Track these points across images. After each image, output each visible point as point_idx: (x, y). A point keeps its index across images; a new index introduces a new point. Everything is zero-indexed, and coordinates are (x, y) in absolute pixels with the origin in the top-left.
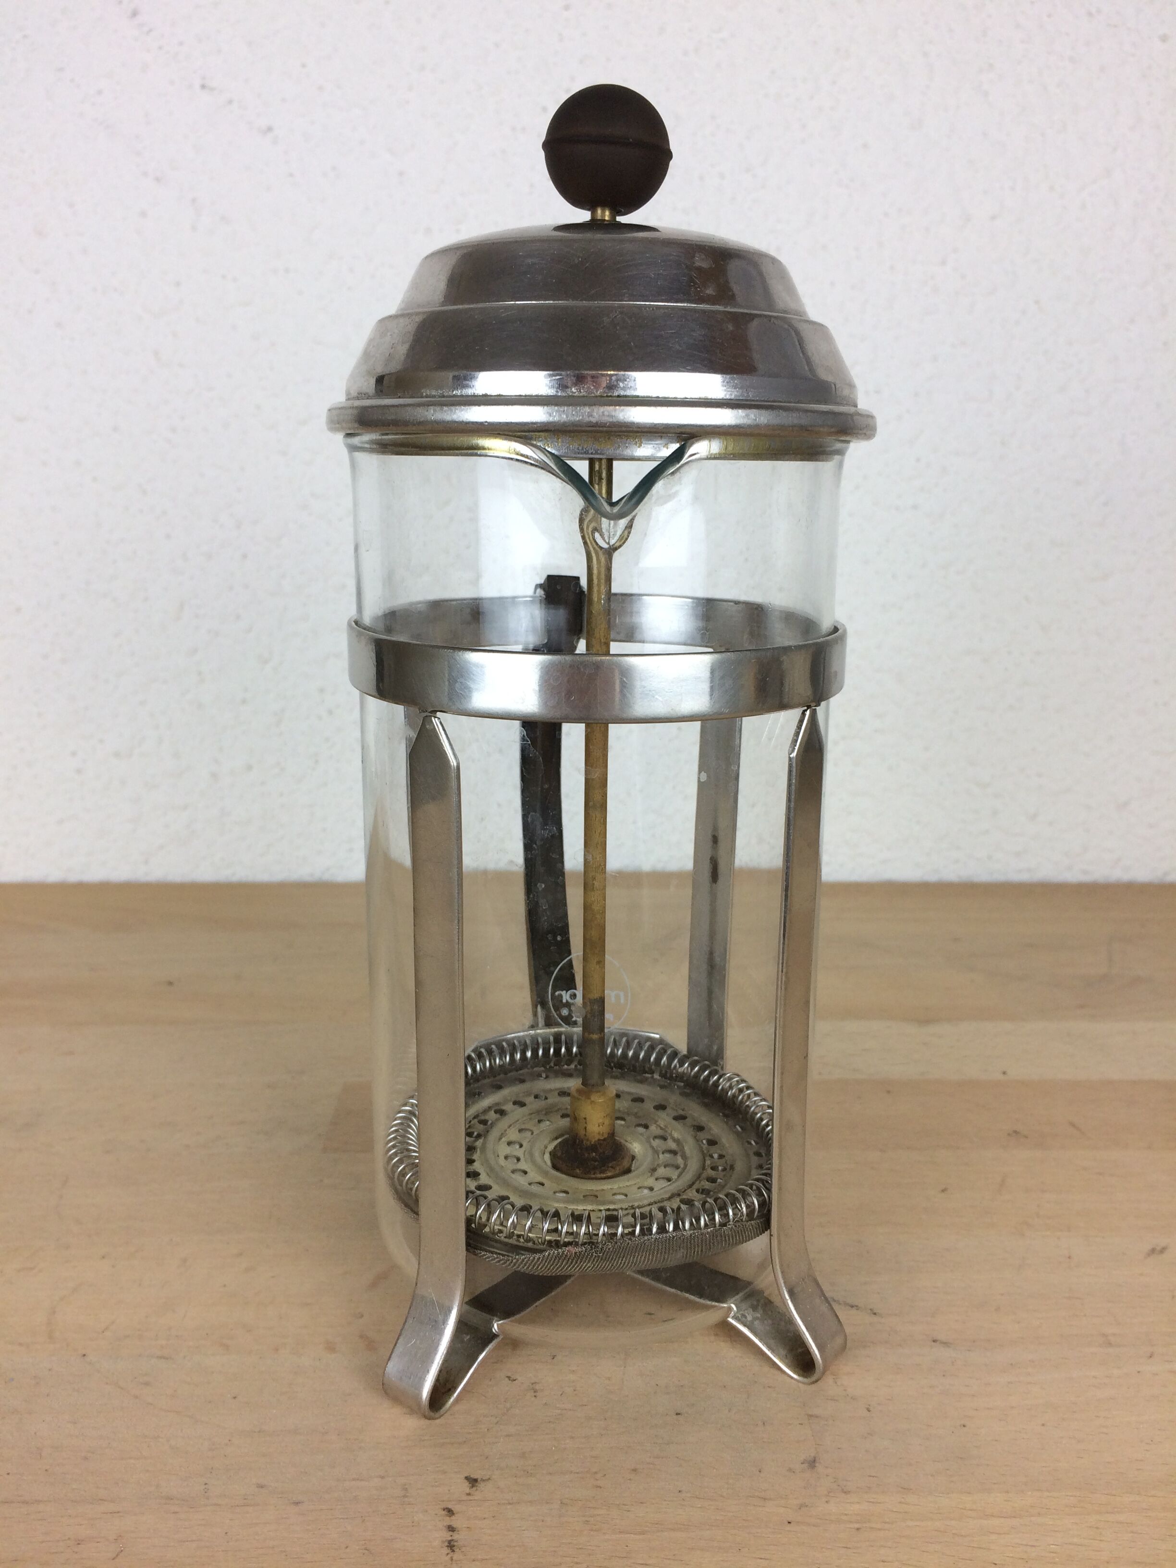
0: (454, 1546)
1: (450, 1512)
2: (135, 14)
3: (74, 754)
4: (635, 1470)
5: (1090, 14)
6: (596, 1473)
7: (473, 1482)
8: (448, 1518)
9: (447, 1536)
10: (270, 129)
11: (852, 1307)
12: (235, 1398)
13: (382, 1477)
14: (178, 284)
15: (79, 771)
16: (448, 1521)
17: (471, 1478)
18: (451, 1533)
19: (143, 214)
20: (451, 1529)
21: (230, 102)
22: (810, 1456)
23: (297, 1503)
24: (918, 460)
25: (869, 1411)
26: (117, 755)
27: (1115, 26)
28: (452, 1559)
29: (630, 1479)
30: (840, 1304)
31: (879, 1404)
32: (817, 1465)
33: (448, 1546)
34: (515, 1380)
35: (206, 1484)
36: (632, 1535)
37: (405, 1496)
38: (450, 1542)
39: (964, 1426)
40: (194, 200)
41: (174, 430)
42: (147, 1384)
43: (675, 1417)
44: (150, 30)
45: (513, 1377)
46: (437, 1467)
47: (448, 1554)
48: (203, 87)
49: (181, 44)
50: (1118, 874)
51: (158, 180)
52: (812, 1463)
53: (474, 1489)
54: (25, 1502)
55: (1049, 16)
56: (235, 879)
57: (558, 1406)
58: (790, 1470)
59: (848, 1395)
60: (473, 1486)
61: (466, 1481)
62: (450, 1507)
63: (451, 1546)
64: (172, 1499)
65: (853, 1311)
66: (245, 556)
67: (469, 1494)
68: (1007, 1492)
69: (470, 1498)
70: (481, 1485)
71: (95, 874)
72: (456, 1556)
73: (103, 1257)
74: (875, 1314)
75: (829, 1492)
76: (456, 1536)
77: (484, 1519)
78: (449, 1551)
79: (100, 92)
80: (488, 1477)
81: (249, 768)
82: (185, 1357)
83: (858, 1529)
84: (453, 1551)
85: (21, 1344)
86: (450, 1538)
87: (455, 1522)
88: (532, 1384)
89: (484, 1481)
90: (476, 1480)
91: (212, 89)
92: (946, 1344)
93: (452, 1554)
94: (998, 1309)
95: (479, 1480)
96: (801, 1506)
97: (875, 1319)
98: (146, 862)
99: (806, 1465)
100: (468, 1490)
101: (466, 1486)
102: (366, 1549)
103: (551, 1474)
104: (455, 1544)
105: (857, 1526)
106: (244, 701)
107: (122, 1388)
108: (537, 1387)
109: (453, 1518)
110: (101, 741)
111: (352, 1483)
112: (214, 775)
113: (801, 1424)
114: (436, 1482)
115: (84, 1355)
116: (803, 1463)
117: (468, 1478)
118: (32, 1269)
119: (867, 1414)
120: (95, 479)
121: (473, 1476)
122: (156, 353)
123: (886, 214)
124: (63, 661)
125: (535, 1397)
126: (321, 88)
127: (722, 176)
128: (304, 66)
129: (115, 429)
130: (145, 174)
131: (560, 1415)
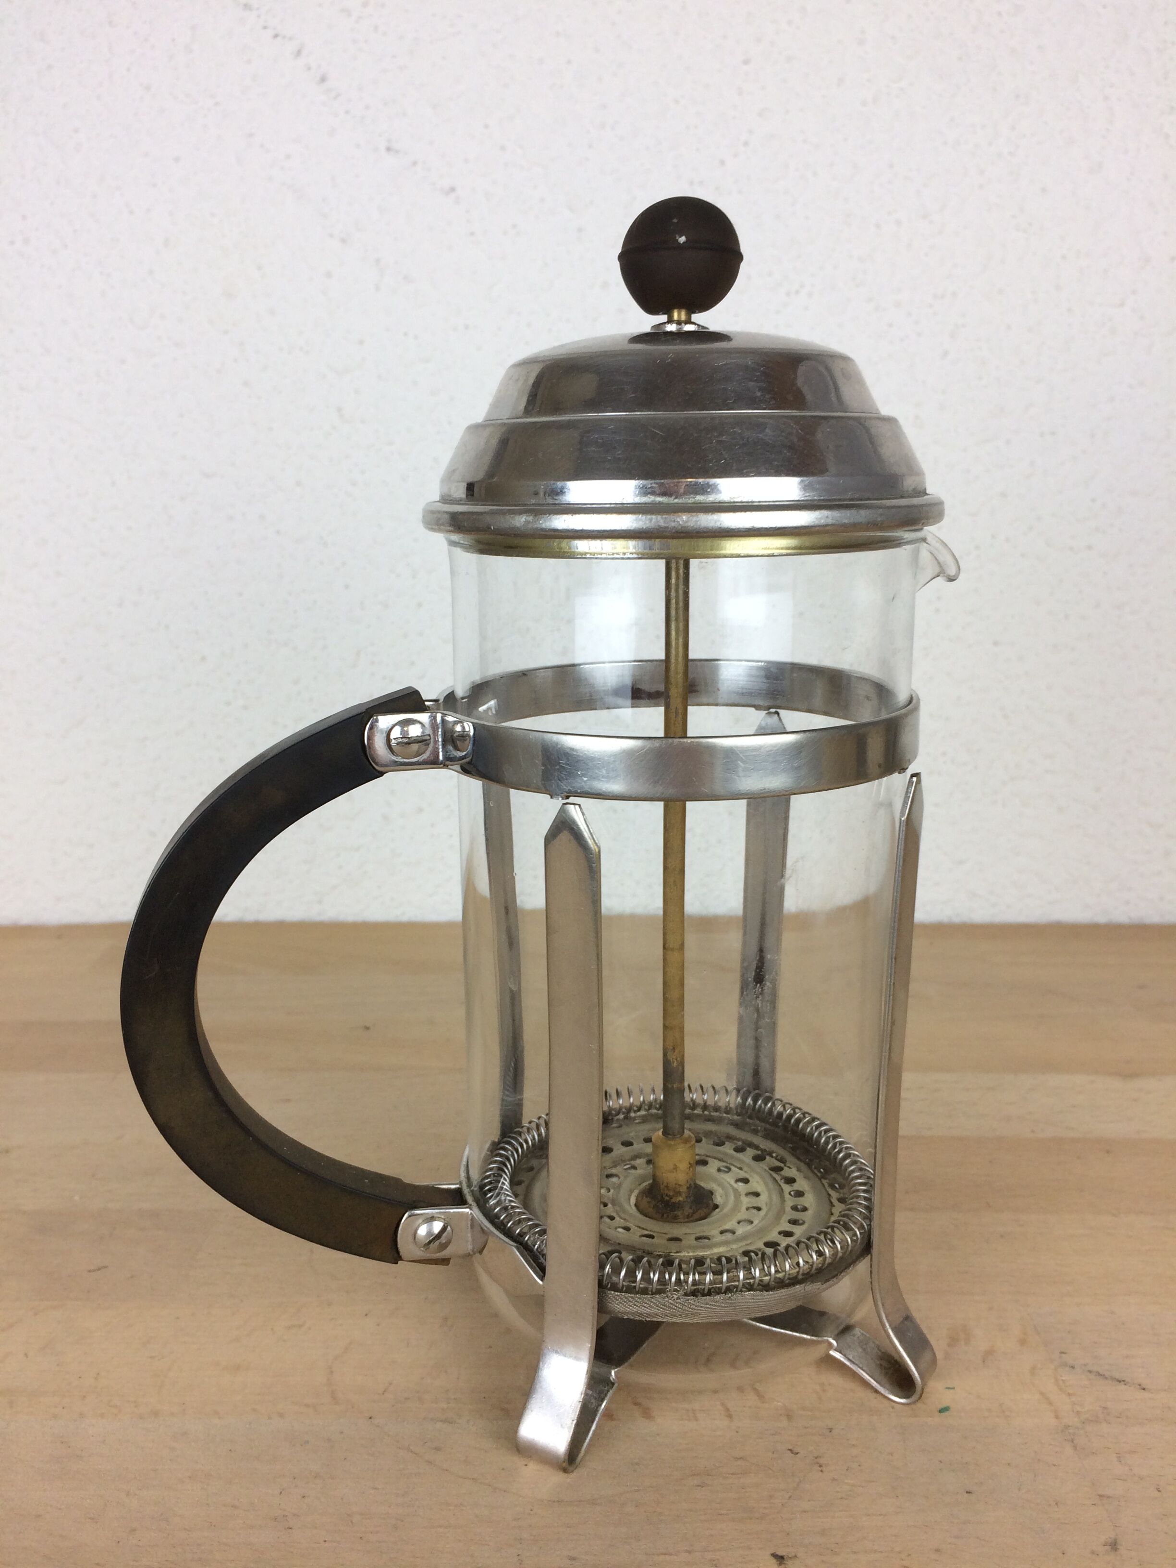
2: (323, 79)
4: (938, 1550)
6: (900, 1552)
7: (780, 1559)
10: (453, 189)
11: (1120, 1381)
13: (690, 1552)
14: (361, 342)
17: (777, 1555)
19: (329, 275)
21: (415, 163)
22: (1110, 1538)
24: (1093, 500)
25: (1160, 1491)
29: (935, 1560)
30: (1106, 1378)
31: (1168, 1484)
32: (1119, 1547)
34: (797, 1453)
35: (519, 1555)
40: (378, 261)
41: (354, 484)
42: (438, 1449)
43: (966, 1495)
44: (339, 95)
45: (796, 1450)
46: (741, 1543)
48: (388, 149)
49: (367, 107)
51: (343, 241)
52: (1114, 1545)
53: (783, 1566)
56: (405, 919)
57: (846, 1481)
58: (1093, 1553)
59: (1134, 1474)
60: (781, 1564)
61: (773, 1558)
65: (1122, 1387)
66: (420, 605)
70: (789, 1564)
73: (366, 1315)
74: (1144, 1389)
79: (288, 157)
80: (794, 1554)
81: (421, 810)
82: (470, 1421)
88: (816, 1458)
89: (791, 1558)
90: (782, 1558)
91: (397, 152)
95: (785, 1557)
97: (1146, 1395)
99: (1108, 1548)
100: (776, 1567)
101: (774, 1564)
103: (855, 1553)
107: (416, 1454)
108: (821, 1461)
111: (662, 1557)
112: (385, 818)
113: (1094, 1505)
114: (744, 1558)
115: (370, 1418)
116: (1104, 1546)
117: (774, 1556)
118: (300, 1326)
119: (1157, 1494)
120: (278, 532)
121: (780, 1553)
122: (339, 410)
123: (1064, 257)
124: (245, 708)
125: (822, 1471)
126: (503, 148)
127: (898, 223)
128: (486, 126)
129: (298, 483)
130: (331, 236)
131: (850, 1491)
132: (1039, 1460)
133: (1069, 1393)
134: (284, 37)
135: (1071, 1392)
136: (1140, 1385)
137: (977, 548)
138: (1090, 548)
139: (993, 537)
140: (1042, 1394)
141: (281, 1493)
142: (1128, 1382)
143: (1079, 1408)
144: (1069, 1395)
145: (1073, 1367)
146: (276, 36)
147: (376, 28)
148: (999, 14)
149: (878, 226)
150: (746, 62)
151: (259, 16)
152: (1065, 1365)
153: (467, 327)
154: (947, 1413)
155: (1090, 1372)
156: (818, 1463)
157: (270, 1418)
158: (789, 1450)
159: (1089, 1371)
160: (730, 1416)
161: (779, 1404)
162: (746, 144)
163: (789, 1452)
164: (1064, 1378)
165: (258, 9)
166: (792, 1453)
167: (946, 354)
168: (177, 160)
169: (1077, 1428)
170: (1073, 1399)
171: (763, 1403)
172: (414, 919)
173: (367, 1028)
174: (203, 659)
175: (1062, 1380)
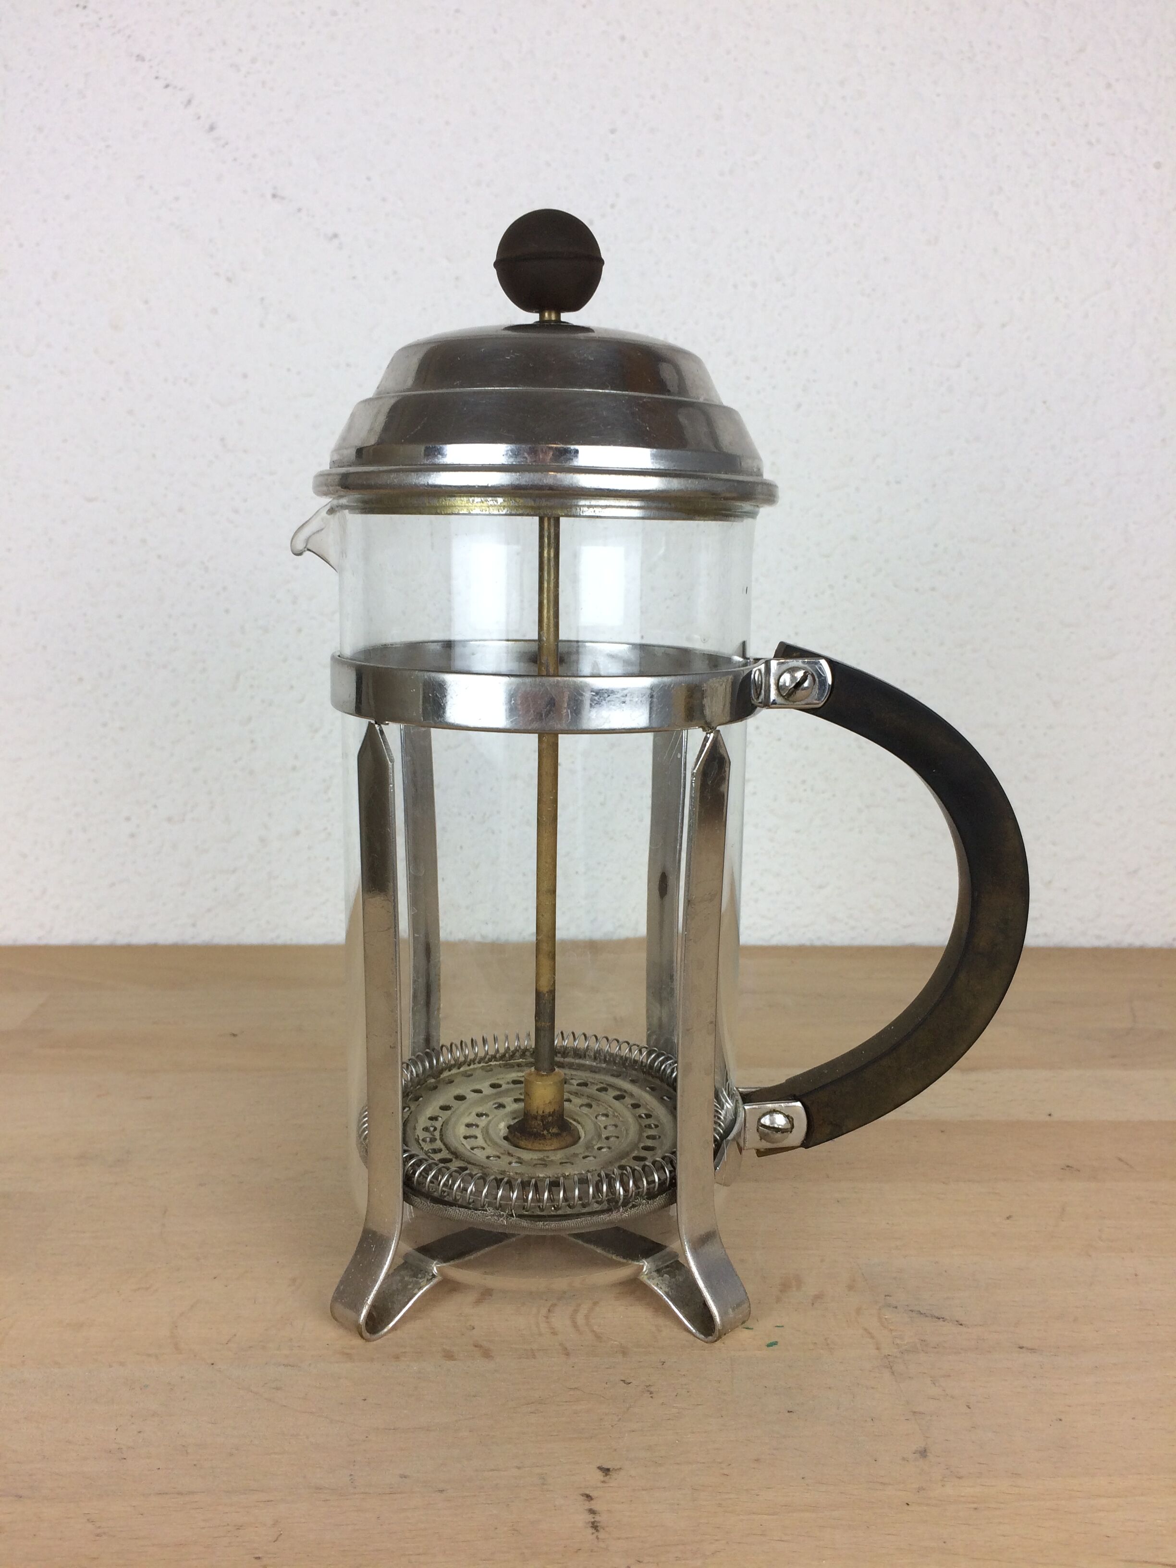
0: (597, 1527)
1: (589, 1497)
2: (212, 128)
3: (128, 819)
4: (757, 1460)
5: (1090, 143)
6: (721, 1463)
7: (606, 1471)
8: (587, 1502)
9: (590, 1518)
10: (335, 236)
11: (939, 1319)
12: (365, 1400)
13: (519, 1468)
14: (245, 376)
15: (132, 836)
16: (588, 1505)
17: (603, 1468)
18: (592, 1516)
19: (214, 311)
20: (592, 1512)
21: (299, 210)
22: (920, 1447)
23: (441, 1491)
24: (936, 545)
25: (969, 1408)
26: (170, 820)
27: (1113, 154)
28: (597, 1538)
29: (754, 1468)
30: (926, 1316)
31: (977, 1402)
32: (928, 1454)
33: (592, 1527)
34: (629, 1383)
35: (351, 1475)
36: (766, 1516)
37: (543, 1484)
38: (593, 1523)
39: (1060, 1420)
40: (262, 299)
41: (236, 511)
42: (278, 1389)
43: (787, 1414)
44: (227, 144)
46: (569, 1459)
47: (593, 1533)
48: (274, 196)
49: (254, 156)
50: (1130, 939)
51: (229, 280)
52: (923, 1453)
53: (608, 1477)
54: (180, 1494)
55: (1054, 144)
56: (280, 941)
57: (674, 1405)
58: (904, 1459)
59: (947, 1395)
60: (606, 1475)
61: (598, 1470)
62: (588, 1492)
63: (595, 1526)
64: (321, 1489)
65: (941, 1322)
66: (300, 630)
67: (603, 1482)
68: (1110, 1476)
69: (606, 1485)
70: (614, 1475)
71: (145, 936)
72: (602, 1535)
73: (215, 1278)
74: (961, 1325)
75: (944, 1478)
76: (598, 1518)
77: (623, 1503)
78: (594, 1531)
79: (177, 199)
80: (619, 1467)
81: (298, 833)
82: (310, 1364)
83: (976, 1509)
84: (597, 1531)
85: (149, 1355)
86: (593, 1520)
87: (594, 1505)
88: (647, 1387)
89: (616, 1470)
90: (608, 1470)
91: (283, 198)
92: (1032, 1350)
93: (596, 1534)
94: (1075, 1320)
95: (611, 1470)
96: (920, 1489)
97: (962, 1329)
98: (194, 925)
99: (917, 1455)
100: (602, 1478)
101: (600, 1475)
102: (514, 1530)
103: (678, 1464)
104: (598, 1524)
105: (975, 1506)
106: (294, 768)
107: (254, 1393)
108: (652, 1389)
109: (592, 1502)
110: (155, 807)
111: (491, 1473)
112: (262, 840)
113: (908, 1420)
114: (571, 1471)
115: (213, 1364)
116: (914, 1453)
117: (600, 1468)
118: (147, 1289)
119: (968, 1410)
120: (159, 557)
121: (605, 1466)
122: (222, 439)
123: (905, 321)
124: (122, 729)
125: (651, 1397)
126: (384, 200)
127: (754, 285)
128: (369, 179)
129: (180, 510)
130: (217, 274)
131: (678, 1413)
132: (858, 1384)
133: (890, 1329)
134: (175, 87)
135: (892, 1328)
136: (957, 1321)
137: (831, 587)
138: (933, 589)
139: (845, 577)
140: (866, 1330)
141: (117, 1430)
142: (946, 1319)
143: (898, 1341)
144: (891, 1330)
145: (896, 1307)
146: (167, 86)
147: (264, 83)
148: (844, 98)
149: (735, 286)
150: (613, 131)
151: (151, 67)
152: (889, 1306)
153: (348, 365)
154: (775, 1347)
155: (912, 1311)
156: (649, 1391)
157: (110, 1366)
158: (622, 1380)
159: (910, 1310)
160: (568, 1354)
161: (615, 1343)
162: (613, 206)
163: (622, 1382)
164: (886, 1317)
165: (150, 60)
166: (625, 1383)
167: (799, 406)
168: (67, 197)
169: (896, 1357)
170: (894, 1333)
171: (601, 1342)
172: (289, 942)
173: (234, 1035)
174: (81, 679)
175: (886, 1318)
